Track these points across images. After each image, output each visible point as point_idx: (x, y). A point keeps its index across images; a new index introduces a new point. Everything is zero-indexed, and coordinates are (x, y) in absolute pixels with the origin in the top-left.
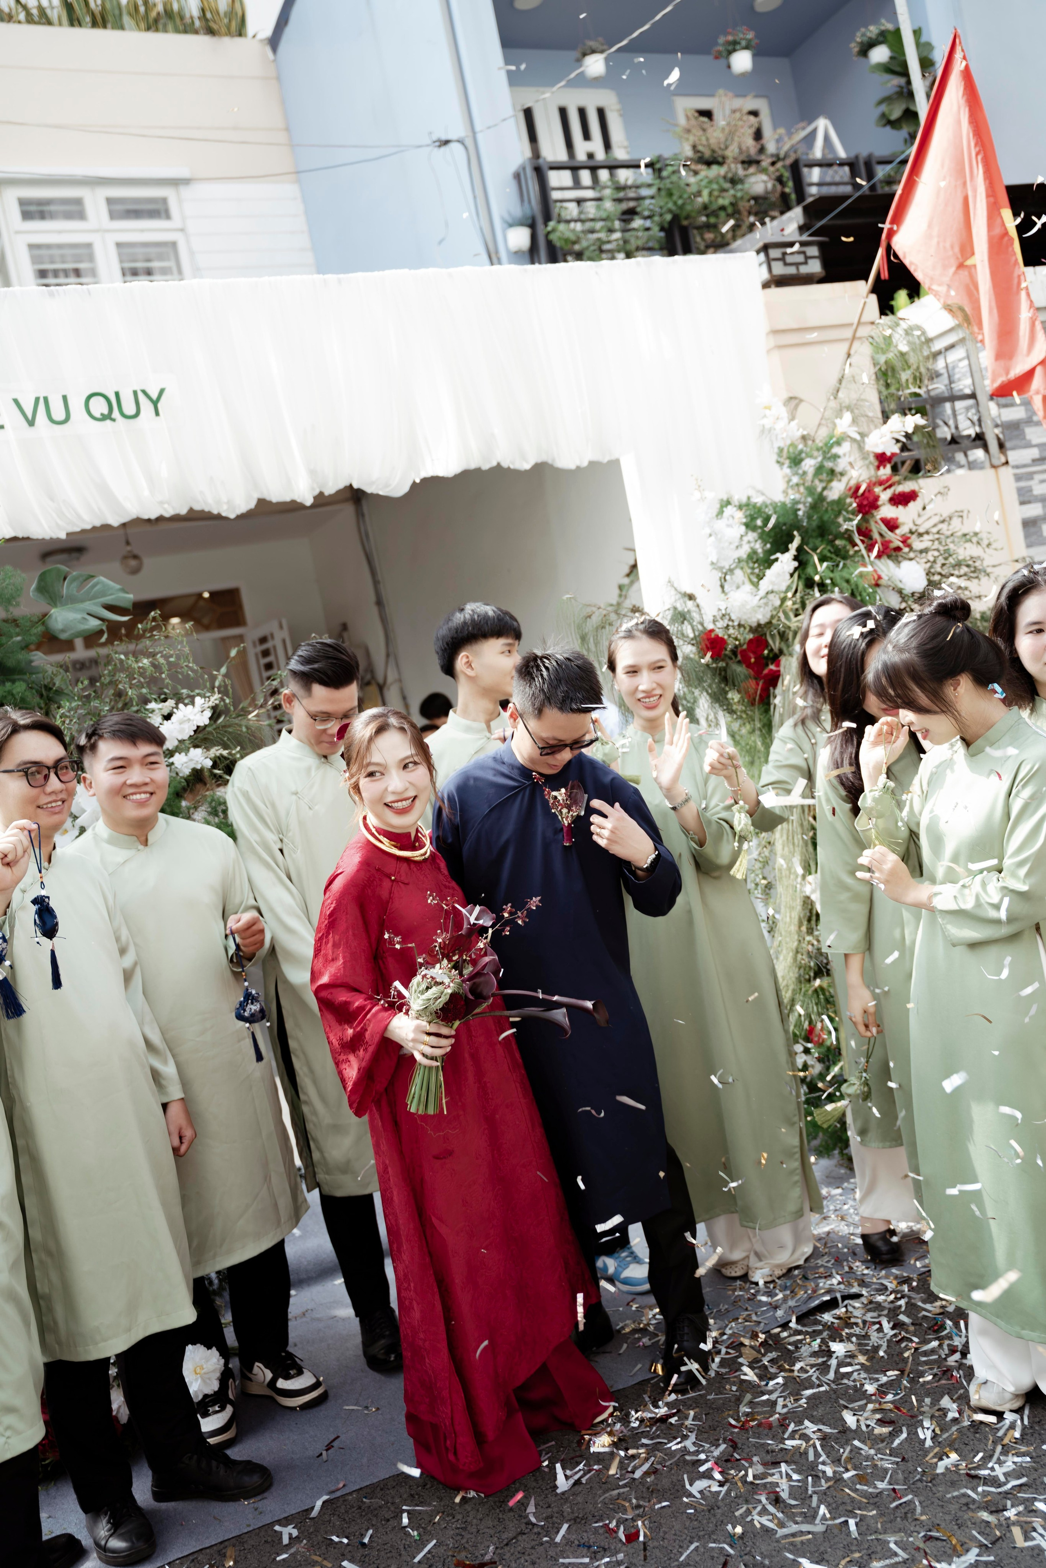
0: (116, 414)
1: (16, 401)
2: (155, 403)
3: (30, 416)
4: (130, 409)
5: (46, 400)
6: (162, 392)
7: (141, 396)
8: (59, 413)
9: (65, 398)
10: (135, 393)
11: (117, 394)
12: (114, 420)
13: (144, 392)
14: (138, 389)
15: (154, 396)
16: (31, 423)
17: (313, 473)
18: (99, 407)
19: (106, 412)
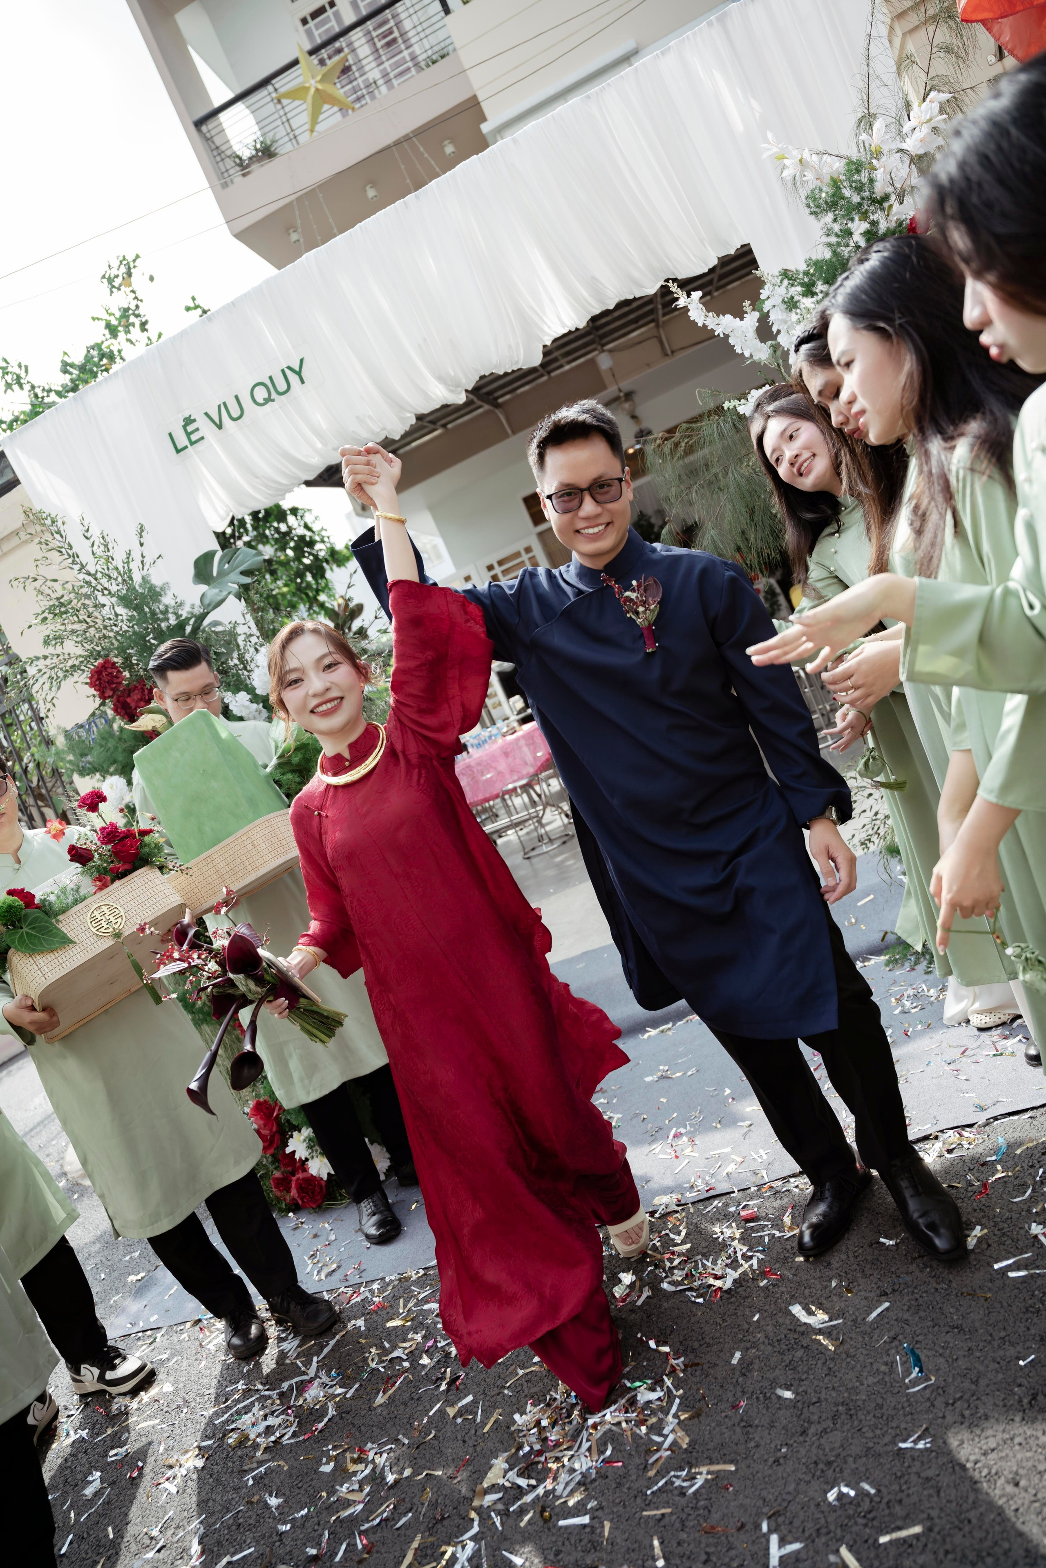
0: (274, 395)
1: (206, 414)
2: (299, 373)
3: (218, 422)
4: (283, 386)
5: (225, 404)
6: (302, 361)
7: (288, 372)
8: (235, 413)
9: (237, 397)
10: (283, 371)
11: (271, 378)
12: (273, 400)
13: (289, 368)
14: (284, 366)
15: (297, 369)
16: (220, 427)
17: (440, 379)
18: (261, 394)
19: (266, 396)
